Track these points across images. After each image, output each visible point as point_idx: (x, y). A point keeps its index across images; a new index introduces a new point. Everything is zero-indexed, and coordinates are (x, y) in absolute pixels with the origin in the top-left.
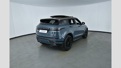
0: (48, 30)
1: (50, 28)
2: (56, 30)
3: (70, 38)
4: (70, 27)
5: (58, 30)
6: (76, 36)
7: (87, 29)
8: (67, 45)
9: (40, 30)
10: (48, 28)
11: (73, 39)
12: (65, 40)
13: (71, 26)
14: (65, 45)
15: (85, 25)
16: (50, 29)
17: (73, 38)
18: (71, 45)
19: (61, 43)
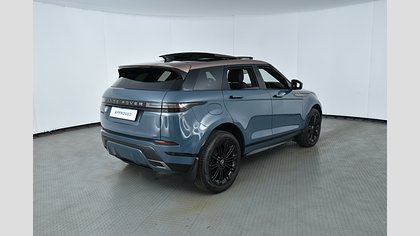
0: (141, 110)
1: (145, 103)
2: (170, 110)
3: (232, 142)
4: (231, 97)
5: (179, 110)
6: (257, 135)
7: (318, 107)
8: (212, 172)
9: (114, 109)
10: (138, 102)
11: (243, 146)
12: (203, 149)
13: (236, 93)
14: (206, 169)
15: (308, 93)
16: (148, 105)
17: (246, 143)
18: (236, 172)
19: (188, 161)
